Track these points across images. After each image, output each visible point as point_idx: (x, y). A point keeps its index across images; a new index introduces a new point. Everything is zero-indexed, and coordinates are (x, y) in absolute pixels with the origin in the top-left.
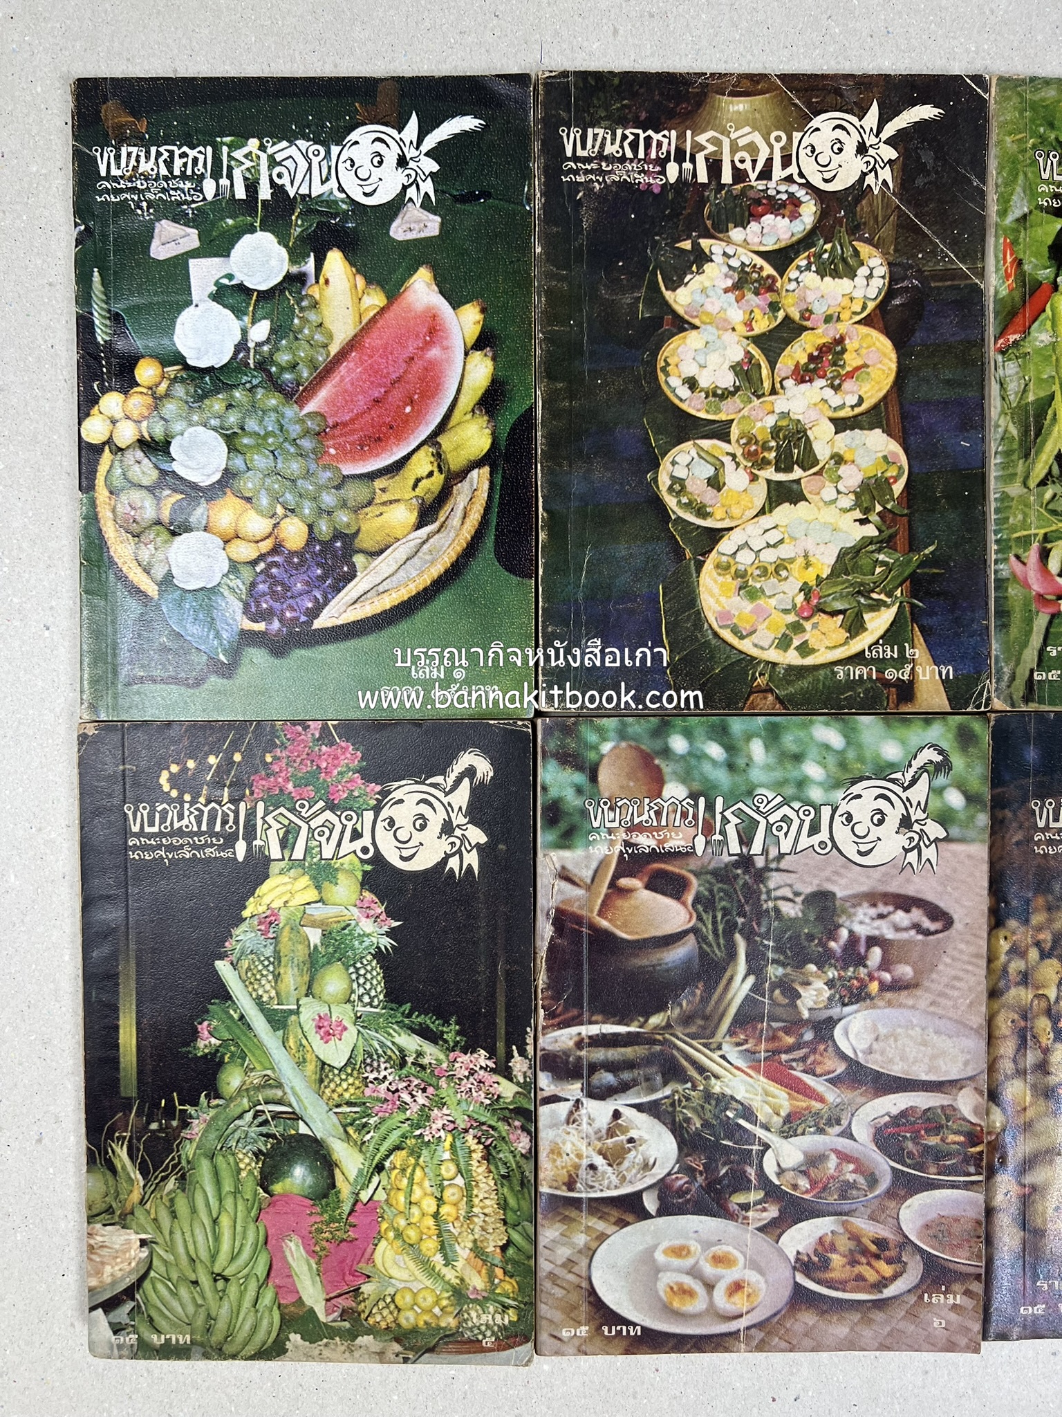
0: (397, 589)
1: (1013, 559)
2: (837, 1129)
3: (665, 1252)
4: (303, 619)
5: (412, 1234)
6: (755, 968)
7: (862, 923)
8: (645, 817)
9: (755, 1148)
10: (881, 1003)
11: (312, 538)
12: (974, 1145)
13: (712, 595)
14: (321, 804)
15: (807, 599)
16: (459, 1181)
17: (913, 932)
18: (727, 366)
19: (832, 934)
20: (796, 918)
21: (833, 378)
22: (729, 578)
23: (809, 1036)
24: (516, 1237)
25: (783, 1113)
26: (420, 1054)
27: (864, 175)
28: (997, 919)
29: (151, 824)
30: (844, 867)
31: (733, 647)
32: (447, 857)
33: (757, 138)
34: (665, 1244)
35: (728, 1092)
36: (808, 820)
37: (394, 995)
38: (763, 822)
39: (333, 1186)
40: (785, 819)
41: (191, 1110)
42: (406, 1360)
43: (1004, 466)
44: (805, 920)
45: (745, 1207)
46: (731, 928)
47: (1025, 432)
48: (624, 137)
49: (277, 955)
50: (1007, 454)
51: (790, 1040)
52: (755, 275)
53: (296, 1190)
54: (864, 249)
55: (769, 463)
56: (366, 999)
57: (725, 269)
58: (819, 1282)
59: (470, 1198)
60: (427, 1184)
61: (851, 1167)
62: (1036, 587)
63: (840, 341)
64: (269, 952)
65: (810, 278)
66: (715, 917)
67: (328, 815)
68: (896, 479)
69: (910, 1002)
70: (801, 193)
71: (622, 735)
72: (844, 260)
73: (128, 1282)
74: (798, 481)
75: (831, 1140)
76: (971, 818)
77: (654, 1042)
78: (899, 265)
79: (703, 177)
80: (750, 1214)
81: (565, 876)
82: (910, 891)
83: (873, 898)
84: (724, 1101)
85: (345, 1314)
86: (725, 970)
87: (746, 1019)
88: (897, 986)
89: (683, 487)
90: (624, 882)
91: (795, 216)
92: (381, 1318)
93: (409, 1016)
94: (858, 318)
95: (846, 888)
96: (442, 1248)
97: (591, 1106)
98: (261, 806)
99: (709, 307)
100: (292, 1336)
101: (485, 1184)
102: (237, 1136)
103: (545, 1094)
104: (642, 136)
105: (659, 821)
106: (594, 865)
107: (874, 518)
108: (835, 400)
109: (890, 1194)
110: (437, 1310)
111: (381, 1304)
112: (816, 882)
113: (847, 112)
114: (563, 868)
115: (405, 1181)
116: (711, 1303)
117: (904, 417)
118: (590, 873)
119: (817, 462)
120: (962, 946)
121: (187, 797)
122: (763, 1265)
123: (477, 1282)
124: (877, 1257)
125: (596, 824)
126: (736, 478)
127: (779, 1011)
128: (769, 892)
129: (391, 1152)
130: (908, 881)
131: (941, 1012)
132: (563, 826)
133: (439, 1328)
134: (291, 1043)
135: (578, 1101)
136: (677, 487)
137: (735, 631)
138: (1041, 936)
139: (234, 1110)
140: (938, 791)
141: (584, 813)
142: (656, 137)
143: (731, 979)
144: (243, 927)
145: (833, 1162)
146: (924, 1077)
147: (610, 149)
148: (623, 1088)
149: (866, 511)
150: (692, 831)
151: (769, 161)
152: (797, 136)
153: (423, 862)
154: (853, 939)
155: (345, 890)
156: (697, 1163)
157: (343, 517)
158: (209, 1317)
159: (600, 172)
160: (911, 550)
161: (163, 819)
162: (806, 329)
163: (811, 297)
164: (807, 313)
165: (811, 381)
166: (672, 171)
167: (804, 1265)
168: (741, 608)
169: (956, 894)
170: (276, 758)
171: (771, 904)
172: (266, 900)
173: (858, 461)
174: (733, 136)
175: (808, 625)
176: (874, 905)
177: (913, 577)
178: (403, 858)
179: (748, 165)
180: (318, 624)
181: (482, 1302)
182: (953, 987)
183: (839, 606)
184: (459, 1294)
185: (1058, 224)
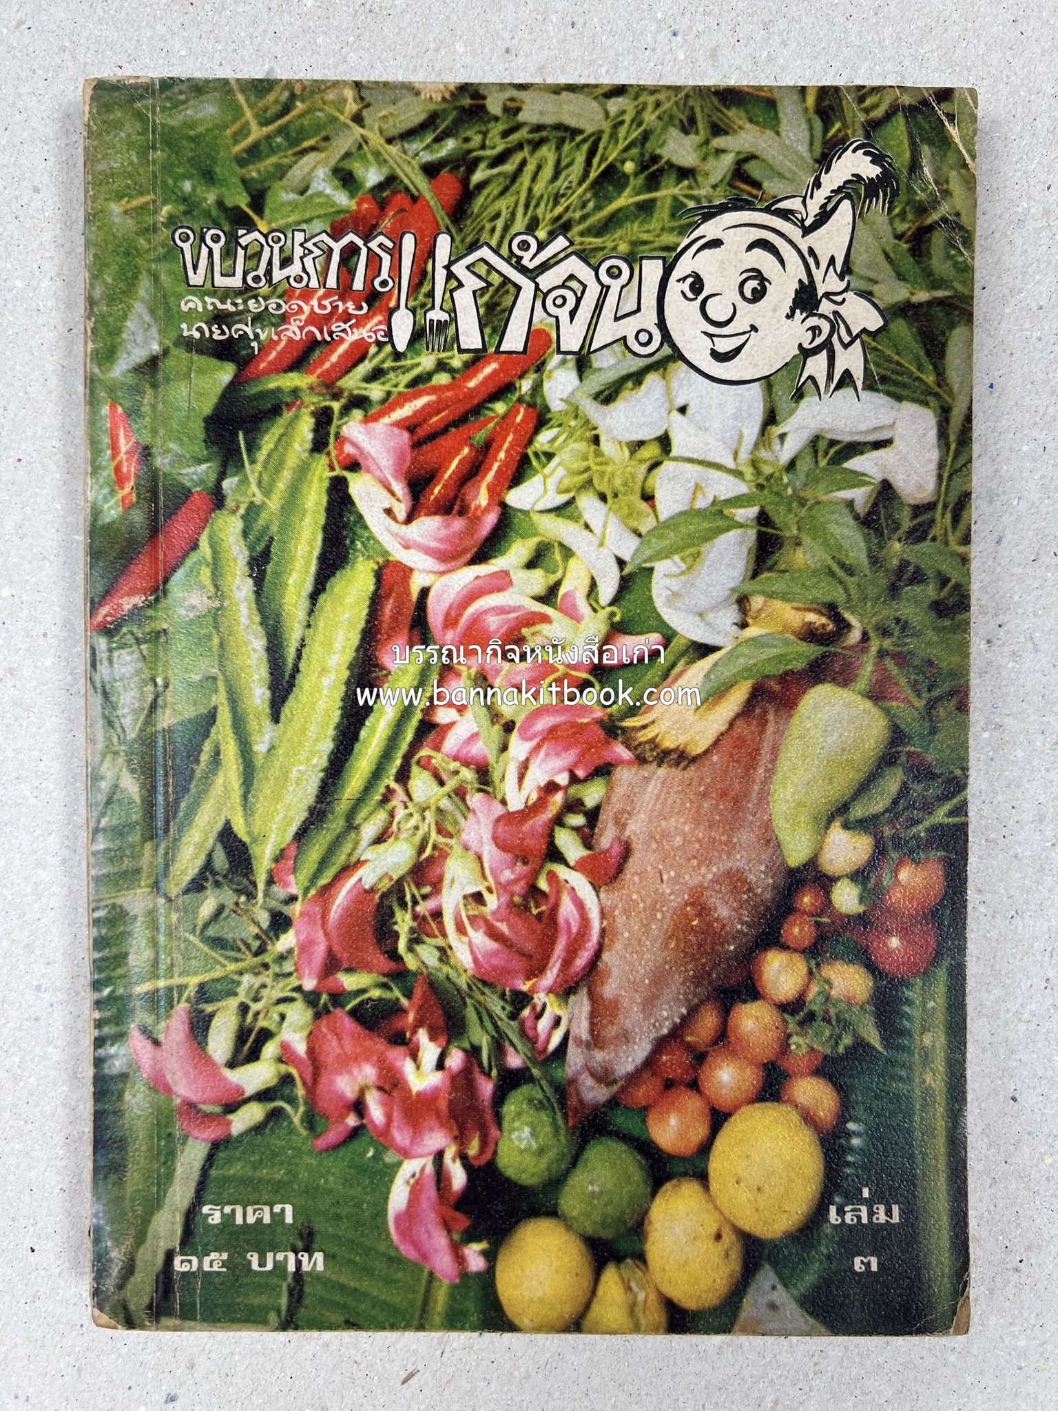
1: (135, 1035)
47: (154, 789)
50: (118, 830)
62: (183, 1089)
185: (225, 373)
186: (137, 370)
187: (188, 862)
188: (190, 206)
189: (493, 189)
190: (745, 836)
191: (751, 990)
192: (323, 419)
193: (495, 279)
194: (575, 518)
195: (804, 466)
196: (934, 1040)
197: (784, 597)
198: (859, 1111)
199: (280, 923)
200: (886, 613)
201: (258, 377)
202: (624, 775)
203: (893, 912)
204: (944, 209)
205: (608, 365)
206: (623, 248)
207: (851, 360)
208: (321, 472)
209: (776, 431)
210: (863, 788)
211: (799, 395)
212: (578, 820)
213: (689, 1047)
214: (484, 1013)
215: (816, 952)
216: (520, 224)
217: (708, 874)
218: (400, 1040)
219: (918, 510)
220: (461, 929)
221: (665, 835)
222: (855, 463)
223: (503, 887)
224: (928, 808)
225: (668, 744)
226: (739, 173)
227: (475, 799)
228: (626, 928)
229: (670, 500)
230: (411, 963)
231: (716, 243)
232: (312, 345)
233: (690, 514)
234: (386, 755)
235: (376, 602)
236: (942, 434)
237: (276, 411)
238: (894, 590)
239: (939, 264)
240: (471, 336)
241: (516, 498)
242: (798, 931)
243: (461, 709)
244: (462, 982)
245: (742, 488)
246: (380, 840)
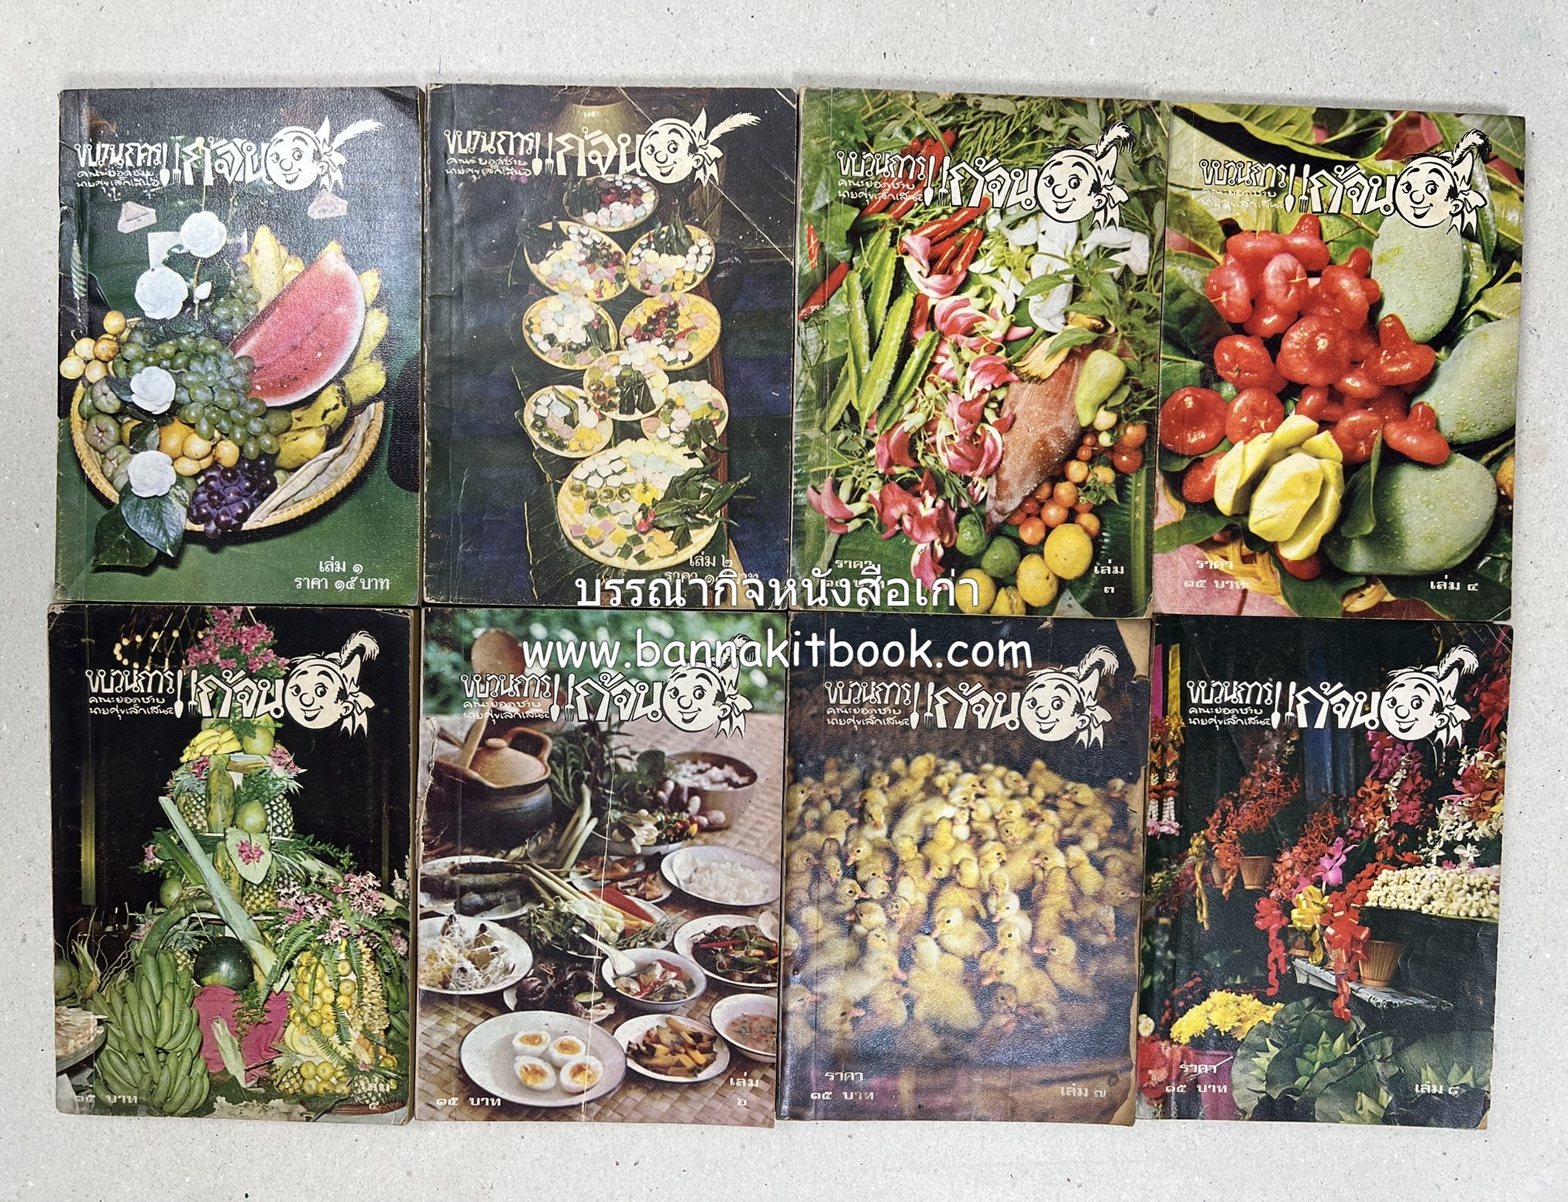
0: (309, 499)
1: (810, 489)
2: (663, 944)
3: (521, 1040)
4: (234, 522)
5: (315, 1019)
6: (598, 810)
7: (685, 777)
8: (510, 689)
9: (596, 957)
10: (699, 842)
11: (242, 458)
12: (771, 958)
13: (568, 511)
14: (242, 673)
15: (645, 517)
16: (352, 977)
17: (725, 785)
18: (581, 324)
19: (661, 786)
20: (632, 773)
21: (668, 337)
22: (581, 499)
23: (640, 867)
24: (396, 1022)
25: (619, 930)
26: (321, 875)
27: (694, 170)
28: (793, 776)
29: (107, 686)
30: (671, 731)
31: (584, 554)
32: (343, 718)
33: (607, 139)
34: (522, 1034)
35: (575, 912)
36: (643, 694)
37: (301, 827)
38: (607, 695)
39: (253, 979)
40: (625, 692)
41: (139, 916)
42: (308, 1119)
43: (804, 414)
44: (640, 774)
45: (587, 1005)
46: (579, 780)
47: (821, 387)
48: (497, 138)
49: (208, 792)
50: (807, 404)
51: (626, 871)
52: (604, 252)
53: (222, 982)
54: (695, 231)
55: (614, 406)
56: (279, 830)
57: (580, 246)
58: (646, 1067)
59: (360, 990)
60: (327, 979)
61: (674, 974)
62: (829, 512)
63: (674, 307)
64: (201, 790)
65: (650, 255)
66: (566, 771)
67: (248, 682)
68: (718, 422)
69: (722, 841)
70: (643, 185)
71: (491, 623)
72: (678, 239)
73: (87, 1053)
74: (638, 422)
75: (658, 952)
76: (772, 694)
77: (514, 870)
78: (723, 245)
79: (562, 171)
80: (591, 1011)
81: (443, 736)
82: (724, 751)
83: (694, 757)
84: (571, 919)
85: (261, 1082)
86: (573, 813)
87: (590, 853)
88: (712, 828)
89: (544, 424)
90: (492, 742)
91: (637, 203)
92: (289, 1085)
93: (313, 844)
94: (689, 288)
95: (673, 748)
96: (339, 1030)
97: (462, 921)
98: (194, 674)
99: (566, 277)
100: (219, 1098)
101: (373, 980)
102: (175, 938)
103: (425, 910)
104: (512, 137)
105: (522, 692)
106: (467, 728)
107: (700, 453)
108: (670, 355)
109: (704, 997)
110: (333, 1080)
111: (290, 1075)
112: (649, 743)
113: (680, 118)
114: (442, 729)
115: (310, 976)
116: (558, 1082)
117: (726, 370)
118: (464, 734)
119: (653, 406)
120: (764, 797)
121: (136, 665)
122: (601, 1051)
123: (366, 1058)
124: (694, 1048)
125: (469, 695)
126: (587, 418)
127: (617, 847)
128: (610, 751)
129: (298, 953)
130: (722, 744)
131: (746, 849)
132: (442, 695)
133: (335, 1094)
134: (220, 864)
135: (451, 916)
136: (539, 423)
137: (586, 541)
138: (832, 791)
139: (173, 916)
140: (745, 672)
141: (460, 686)
142: (524, 138)
143: (578, 820)
144: (181, 770)
145: (659, 970)
146: (733, 903)
147: (486, 148)
148: (488, 907)
149: (694, 447)
150: (549, 702)
151: (617, 158)
152: (639, 138)
153: (323, 722)
154: (678, 789)
155: (261, 743)
156: (548, 968)
157: (267, 441)
158: (152, 1082)
159: (477, 166)
160: (729, 480)
161: (117, 683)
162: (647, 296)
163: (650, 270)
164: (647, 283)
165: (649, 339)
166: (537, 165)
167: (635, 1053)
168: (592, 523)
169: (759, 755)
170: (206, 636)
171: (612, 761)
172: (199, 749)
173: (688, 406)
174: (587, 137)
175: (645, 538)
176: (695, 763)
177: (730, 501)
178: (308, 719)
179: (599, 161)
180: (246, 526)
181: (369, 1074)
182: (757, 830)
183: (670, 523)
184: (351, 1067)
185: (856, 213)
186: (820, 210)
187: (834, 418)
188: (844, 142)
189: (968, 138)
190: (1064, 413)
191: (1064, 477)
192: (895, 233)
193: (968, 176)
194: (998, 277)
195: (1093, 258)
196: (1140, 499)
197: (1083, 313)
198: (1108, 528)
199: (870, 445)
200: (1126, 320)
201: (868, 215)
202: (1014, 386)
203: (1125, 447)
204: (1155, 152)
205: (1013, 213)
206: (1021, 164)
207: (1114, 214)
208: (893, 255)
209: (1082, 243)
210: (1115, 392)
211: (1092, 228)
212: (994, 405)
213: (1037, 501)
214: (952, 485)
215: (1091, 462)
216: (979, 153)
217: (1047, 429)
218: (917, 495)
219: (1140, 278)
220: (944, 450)
221: (1031, 412)
222: (1113, 257)
223: (962, 433)
224: (1140, 402)
225: (1033, 374)
226: (1070, 134)
227: (951, 396)
228: (1012, 451)
229: (1037, 269)
230: (923, 463)
231: (1060, 163)
232: (892, 202)
233: (1045, 276)
234: (915, 376)
235: (913, 310)
236: (1151, 246)
237: (876, 229)
238: (1129, 311)
239: (1151, 174)
240: (957, 200)
241: (973, 268)
242: (1084, 453)
243: (947, 357)
244: (944, 472)
245: (1068, 267)
246: (911, 411)
